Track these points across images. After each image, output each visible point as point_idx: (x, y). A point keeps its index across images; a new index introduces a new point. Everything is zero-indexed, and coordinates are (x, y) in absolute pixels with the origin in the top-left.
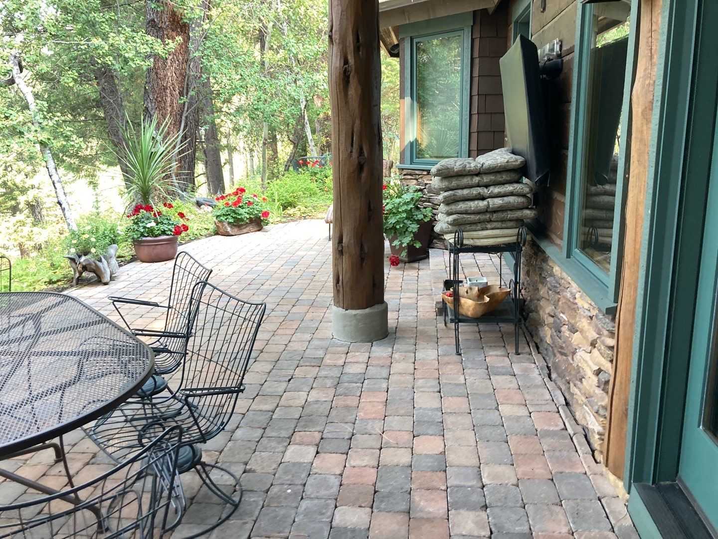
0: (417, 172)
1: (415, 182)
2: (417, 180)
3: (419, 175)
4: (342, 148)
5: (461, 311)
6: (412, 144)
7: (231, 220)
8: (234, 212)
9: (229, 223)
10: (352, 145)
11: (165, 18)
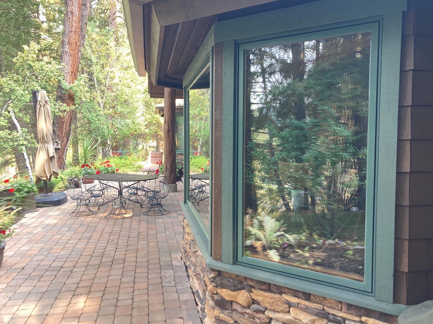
10: (170, 146)
11: (66, 95)
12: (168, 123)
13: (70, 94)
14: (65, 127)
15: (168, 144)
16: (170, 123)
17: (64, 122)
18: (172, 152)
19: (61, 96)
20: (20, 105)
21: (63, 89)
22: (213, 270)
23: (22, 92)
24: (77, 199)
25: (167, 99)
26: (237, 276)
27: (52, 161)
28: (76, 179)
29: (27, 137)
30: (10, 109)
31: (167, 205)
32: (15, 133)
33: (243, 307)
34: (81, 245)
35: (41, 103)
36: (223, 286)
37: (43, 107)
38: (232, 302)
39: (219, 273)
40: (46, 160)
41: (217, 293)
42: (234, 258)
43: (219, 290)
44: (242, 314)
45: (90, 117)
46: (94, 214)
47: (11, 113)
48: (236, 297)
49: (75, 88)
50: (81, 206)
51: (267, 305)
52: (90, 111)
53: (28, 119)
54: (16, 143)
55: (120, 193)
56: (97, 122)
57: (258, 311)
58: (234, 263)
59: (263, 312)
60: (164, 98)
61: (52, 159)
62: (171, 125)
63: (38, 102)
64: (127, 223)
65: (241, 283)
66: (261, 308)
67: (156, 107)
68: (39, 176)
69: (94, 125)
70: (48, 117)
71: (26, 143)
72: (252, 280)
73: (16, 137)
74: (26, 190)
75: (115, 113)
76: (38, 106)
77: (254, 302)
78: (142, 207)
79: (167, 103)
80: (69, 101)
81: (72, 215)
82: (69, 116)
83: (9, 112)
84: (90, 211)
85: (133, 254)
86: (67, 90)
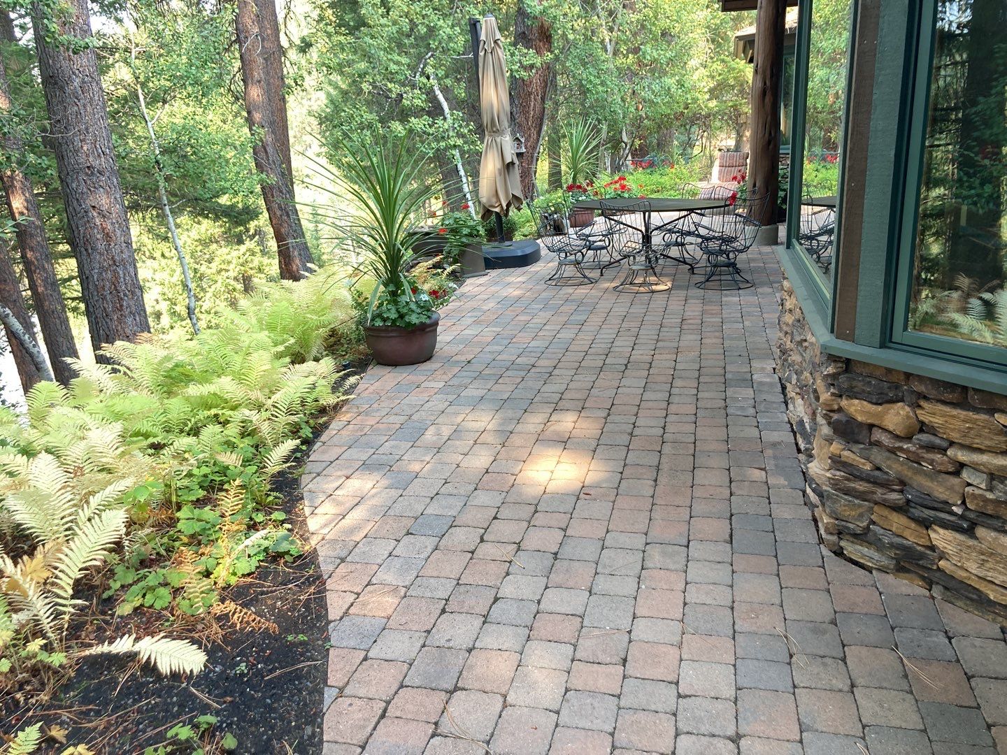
4: (759, 131)
10: (765, 131)
11: (535, 31)
12: (764, 72)
13: (542, 26)
14: (532, 104)
15: (760, 126)
16: (768, 72)
17: (530, 94)
18: (771, 147)
19: (524, 33)
20: (447, 60)
21: (527, 16)
22: (833, 358)
23: (448, 30)
24: (560, 250)
25: (763, 10)
26: (889, 371)
27: (511, 173)
28: (555, 216)
29: (462, 130)
30: (429, 70)
31: (751, 271)
32: (440, 122)
33: (897, 437)
34: (566, 335)
35: (486, 47)
36: (852, 394)
37: (490, 55)
38: (871, 426)
39: (848, 365)
40: (499, 170)
41: (840, 410)
42: (883, 333)
43: (844, 403)
44: (892, 451)
45: (584, 76)
46: (592, 283)
47: (431, 78)
48: (880, 416)
49: (553, 10)
50: (566, 265)
51: (955, 436)
52: (584, 64)
53: (463, 91)
54: (443, 144)
55: (647, 238)
56: (600, 88)
57: (931, 448)
58: (883, 346)
59: (943, 451)
60: (755, 8)
61: (511, 168)
62: (772, 76)
63: (482, 43)
64: (659, 301)
65: (897, 387)
66: (937, 441)
67: (737, 37)
68: (487, 206)
69: (593, 94)
70: (501, 77)
71: (460, 142)
72: (920, 378)
73: (441, 130)
74: (466, 231)
75: (640, 63)
76: (482, 54)
77: (923, 427)
78: (694, 274)
79: (762, 21)
80: (541, 44)
81: (549, 282)
82: (541, 79)
83: (428, 78)
84: (585, 277)
85: (669, 357)
86: (535, 18)
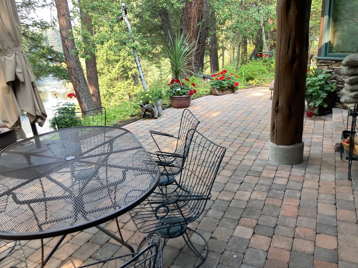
0: (329, 61)
1: (326, 67)
2: (328, 66)
3: (330, 63)
4: (282, 48)
5: (354, 153)
6: (326, 44)
7: (219, 87)
8: (220, 83)
9: (217, 89)
10: (289, 47)
